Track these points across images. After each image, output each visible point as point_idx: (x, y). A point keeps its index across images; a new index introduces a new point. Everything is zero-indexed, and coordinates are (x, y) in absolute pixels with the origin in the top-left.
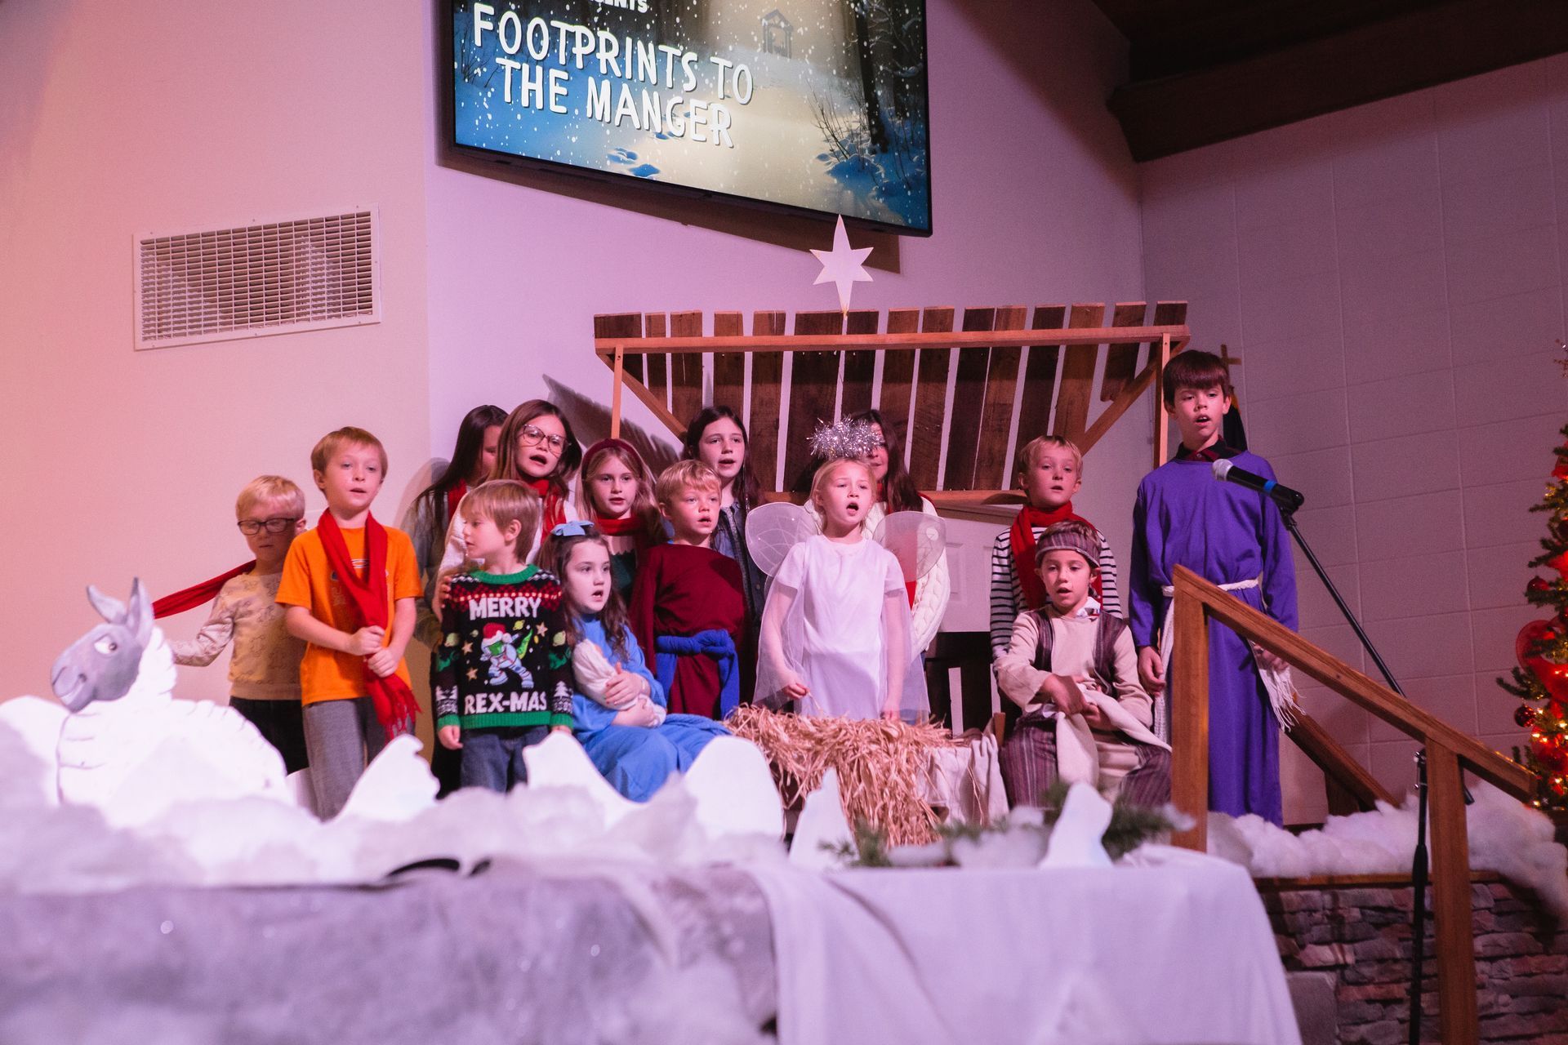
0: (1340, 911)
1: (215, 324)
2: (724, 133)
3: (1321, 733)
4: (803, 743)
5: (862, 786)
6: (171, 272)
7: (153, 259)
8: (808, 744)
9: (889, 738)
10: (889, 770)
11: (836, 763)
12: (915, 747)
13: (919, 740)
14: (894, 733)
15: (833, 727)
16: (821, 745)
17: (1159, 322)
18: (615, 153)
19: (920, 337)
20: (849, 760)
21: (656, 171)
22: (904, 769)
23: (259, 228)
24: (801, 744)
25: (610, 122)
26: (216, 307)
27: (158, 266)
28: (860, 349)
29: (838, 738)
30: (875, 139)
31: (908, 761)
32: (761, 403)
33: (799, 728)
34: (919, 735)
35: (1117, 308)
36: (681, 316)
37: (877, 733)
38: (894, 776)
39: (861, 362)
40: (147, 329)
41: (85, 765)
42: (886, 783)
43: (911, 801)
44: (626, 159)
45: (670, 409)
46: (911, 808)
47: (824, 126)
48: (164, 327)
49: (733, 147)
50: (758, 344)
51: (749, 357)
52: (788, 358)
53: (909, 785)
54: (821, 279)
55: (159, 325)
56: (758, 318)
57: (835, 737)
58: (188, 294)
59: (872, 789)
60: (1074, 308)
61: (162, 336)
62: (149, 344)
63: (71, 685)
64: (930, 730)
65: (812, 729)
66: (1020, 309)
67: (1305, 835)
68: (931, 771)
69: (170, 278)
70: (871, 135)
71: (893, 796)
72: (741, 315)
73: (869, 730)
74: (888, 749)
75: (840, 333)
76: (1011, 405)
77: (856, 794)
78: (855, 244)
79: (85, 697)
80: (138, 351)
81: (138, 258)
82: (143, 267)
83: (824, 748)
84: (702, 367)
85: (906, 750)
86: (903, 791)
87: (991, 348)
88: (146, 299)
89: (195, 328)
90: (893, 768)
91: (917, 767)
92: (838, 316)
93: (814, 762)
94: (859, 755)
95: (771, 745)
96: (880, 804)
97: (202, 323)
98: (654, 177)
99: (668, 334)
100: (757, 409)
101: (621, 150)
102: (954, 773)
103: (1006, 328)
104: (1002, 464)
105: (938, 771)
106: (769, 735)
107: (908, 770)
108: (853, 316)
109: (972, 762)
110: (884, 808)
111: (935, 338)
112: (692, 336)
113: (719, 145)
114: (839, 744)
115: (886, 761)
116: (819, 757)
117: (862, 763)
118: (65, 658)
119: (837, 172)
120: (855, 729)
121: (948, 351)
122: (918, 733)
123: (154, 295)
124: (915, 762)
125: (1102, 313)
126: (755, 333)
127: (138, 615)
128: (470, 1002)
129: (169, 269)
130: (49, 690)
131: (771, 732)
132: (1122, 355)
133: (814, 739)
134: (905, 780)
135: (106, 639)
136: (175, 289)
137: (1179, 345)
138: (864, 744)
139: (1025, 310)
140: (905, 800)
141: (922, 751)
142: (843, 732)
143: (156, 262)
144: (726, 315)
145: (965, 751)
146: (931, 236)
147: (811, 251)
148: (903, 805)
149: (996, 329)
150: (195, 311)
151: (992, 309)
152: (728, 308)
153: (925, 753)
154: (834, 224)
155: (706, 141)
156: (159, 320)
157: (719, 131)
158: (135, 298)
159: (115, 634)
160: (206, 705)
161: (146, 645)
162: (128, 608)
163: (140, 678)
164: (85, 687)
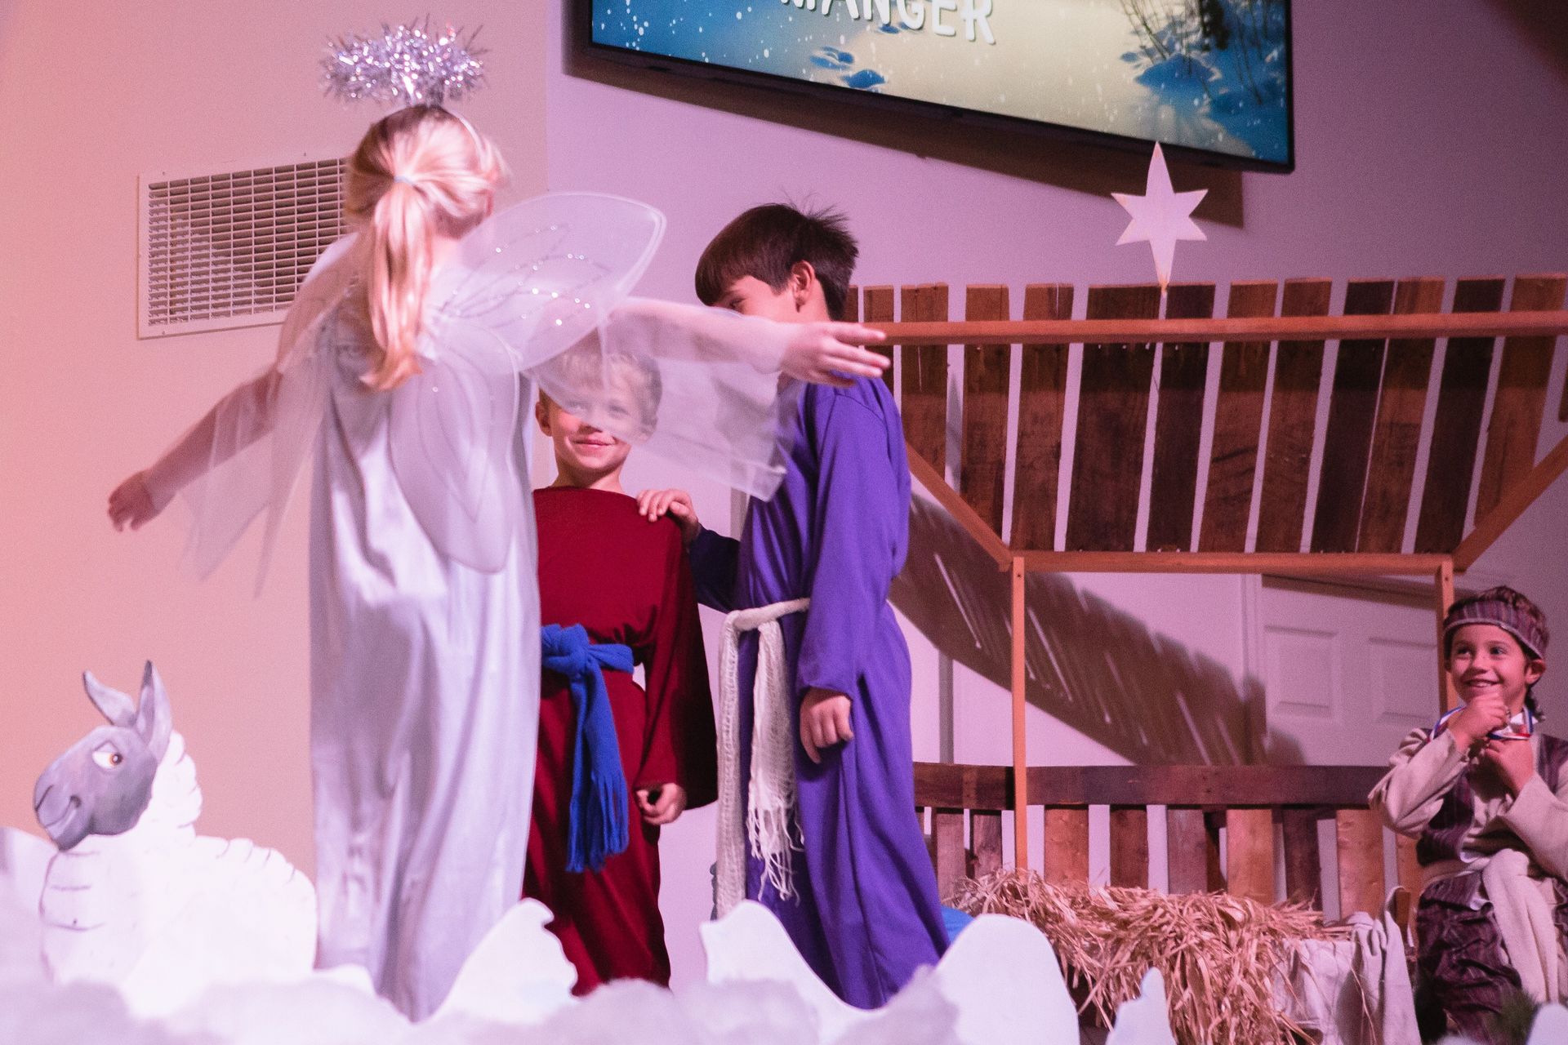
1: (249, 302)
2: (983, 25)
4: (1099, 926)
5: (1187, 994)
6: (189, 228)
7: (165, 210)
8: (1105, 928)
9: (1230, 922)
10: (1229, 970)
11: (1148, 958)
12: (1269, 938)
13: (1276, 927)
14: (1238, 916)
15: (1145, 903)
16: (1127, 930)
18: (820, 54)
19: (1278, 322)
20: (1169, 953)
21: (879, 80)
22: (1253, 970)
23: (312, 166)
24: (1094, 928)
25: (814, 10)
26: (250, 277)
27: (172, 219)
28: (1186, 340)
29: (1152, 920)
30: (1209, 29)
31: (1257, 958)
32: (1035, 420)
33: (1093, 904)
34: (1277, 920)
36: (917, 291)
37: (1211, 915)
38: (1237, 979)
39: (1186, 361)
40: (155, 308)
41: (79, 924)
42: (1225, 990)
43: (1263, 1018)
44: (837, 62)
46: (1265, 1029)
47: (1131, 10)
48: (179, 305)
49: (995, 43)
50: (1031, 332)
51: (1016, 352)
52: (1076, 353)
53: (1261, 994)
54: (1129, 236)
55: (172, 303)
56: (1032, 294)
57: (1146, 919)
58: (212, 259)
59: (1204, 998)
60: (1518, 281)
61: (176, 319)
62: (158, 329)
63: (60, 812)
64: (1292, 912)
65: (1112, 905)
66: (1433, 284)
68: (1294, 975)
69: (189, 237)
70: (1204, 25)
71: (1235, 1010)
72: (1006, 290)
73: (1199, 910)
74: (1227, 939)
75: (1154, 316)
76: (1418, 427)
77: (1178, 1006)
78: (1181, 184)
79: (78, 829)
80: (142, 339)
81: (145, 208)
82: (152, 221)
83: (1130, 935)
84: (947, 365)
85: (1255, 942)
86: (1251, 1004)
87: (1387, 341)
88: (155, 266)
89: (221, 307)
90: (1236, 968)
91: (1274, 966)
92: (1154, 291)
93: (1115, 954)
94: (1183, 946)
95: (1049, 926)
96: (1216, 1021)
97: (231, 300)
98: (879, 88)
99: (897, 318)
100: (1029, 430)
101: (826, 49)
102: (1329, 978)
103: (1411, 309)
104: (1403, 514)
105: (1305, 974)
106: (1046, 912)
107: (1259, 972)
108: (1174, 290)
109: (1358, 961)
110: (1223, 1027)
111: (1301, 325)
112: (933, 320)
113: (974, 40)
114: (1154, 929)
115: (1226, 956)
116: (1122, 947)
117: (1188, 958)
118: (51, 774)
119: (1150, 78)
120: (1177, 907)
121: (1320, 345)
122: (1274, 916)
123: (165, 261)
124: (1270, 961)
126: (1028, 315)
127: (150, 715)
129: (186, 224)
130: (32, 819)
131: (1050, 907)
133: (1115, 920)
134: (1255, 987)
135: (108, 747)
136: (194, 253)
138: (1191, 929)
139: (1442, 283)
140: (1254, 1016)
141: (1281, 944)
142: (1160, 911)
143: (169, 214)
144: (983, 289)
145: (1346, 947)
146: (1293, 174)
147: (1113, 195)
148: (1251, 1022)
149: (1395, 313)
150: (221, 284)
151: (1391, 284)
152: (988, 279)
153: (1285, 947)
154: (1149, 155)
155: (955, 35)
156: (171, 296)
157: (975, 20)
158: (140, 263)
159: (119, 740)
160: (242, 845)
161: (163, 755)
162: (139, 704)
163: (153, 804)
164: (78, 815)
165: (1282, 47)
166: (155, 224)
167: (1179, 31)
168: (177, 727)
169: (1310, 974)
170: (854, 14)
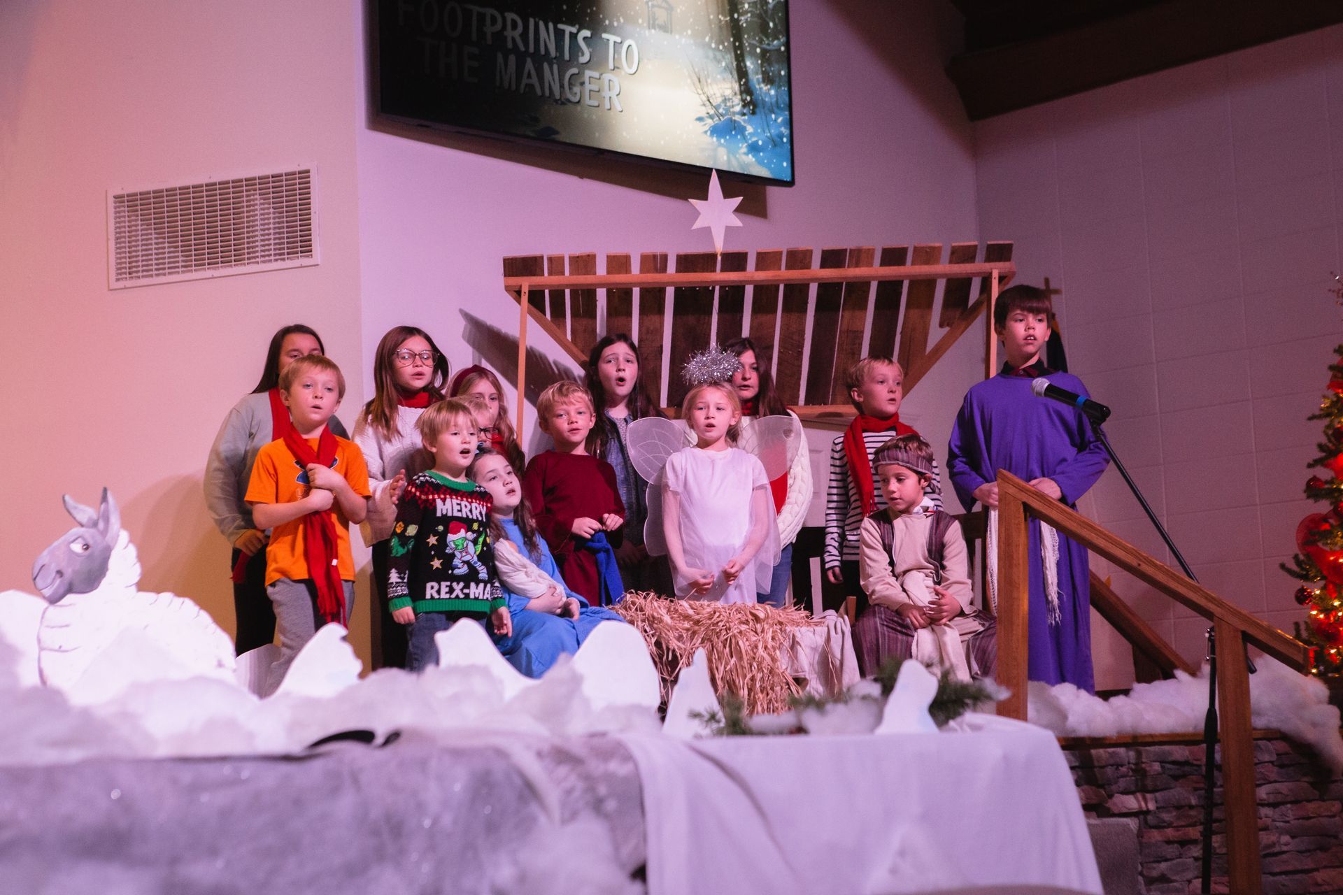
0: (1144, 765)
1: (178, 267)
2: (615, 99)
3: (1129, 612)
4: (683, 624)
5: (733, 661)
6: (139, 222)
7: (124, 212)
8: (687, 625)
9: (757, 619)
10: (756, 647)
11: (711, 641)
12: (779, 627)
13: (782, 620)
14: (762, 615)
15: (709, 610)
16: (698, 625)
17: (989, 259)
18: (520, 117)
19: (784, 273)
20: (722, 638)
22: (770, 646)
23: (215, 184)
24: (681, 625)
25: (516, 91)
26: (178, 252)
27: (128, 217)
28: (731, 284)
29: (714, 620)
30: (745, 103)
31: (773, 638)
32: (648, 332)
33: (680, 611)
34: (783, 616)
35: (953, 247)
36: (578, 257)
37: (747, 616)
38: (761, 651)
39: (733, 296)
40: (120, 271)
41: (62, 649)
42: (754, 658)
43: (776, 673)
44: (530, 122)
45: (569, 337)
46: (776, 679)
47: (700, 92)
48: (134, 269)
49: (622, 111)
50: (644, 280)
51: (636, 292)
52: (670, 292)
53: (774, 660)
54: (698, 224)
55: (129, 268)
56: (644, 258)
57: (710, 619)
58: (154, 241)
59: (742, 663)
60: (915, 249)
61: (132, 277)
62: (121, 284)
63: (49, 580)
64: (793, 612)
65: (691, 612)
66: (869, 249)
67: (1113, 700)
68: (793, 647)
69: (139, 227)
70: (742, 100)
71: (760, 669)
72: (630, 256)
73: (740, 613)
74: (756, 629)
75: (714, 270)
76: (863, 330)
77: (728, 668)
78: (727, 194)
79: (61, 591)
80: (111, 290)
81: (111, 210)
82: (116, 218)
83: (700, 629)
84: (596, 301)
85: (771, 630)
86: (769, 665)
87: (844, 283)
88: (118, 245)
89: (160, 271)
90: (760, 645)
91: (781, 643)
92: (713, 256)
93: (693, 640)
94: (731, 634)
95: (655, 625)
96: (749, 676)
97: (167, 266)
98: (555, 137)
99: (567, 273)
100: (644, 337)
101: (525, 114)
103: (857, 265)
106: (653, 617)
107: (773, 647)
108: (726, 256)
109: (828, 639)
110: (753, 679)
111: (796, 275)
112: (587, 274)
113: (610, 108)
114: (713, 625)
115: (754, 639)
116: (696, 636)
117: (733, 641)
118: (45, 557)
119: (712, 131)
120: (728, 612)
121: (807, 286)
123: (125, 242)
124: (780, 640)
125: (940, 253)
126: (642, 271)
127: (107, 520)
128: (380, 855)
129: (137, 220)
130: (31, 585)
131: (655, 614)
132: (958, 287)
134: (770, 655)
135: (80, 540)
136: (143, 237)
137: (1007, 279)
138: (735, 625)
139: (874, 250)
140: (770, 672)
141: (785, 630)
142: (717, 614)
143: (127, 214)
144: (616, 256)
145: (822, 630)
146: (794, 187)
147: (690, 200)
148: (769, 676)
149: (848, 267)
150: (160, 256)
151: (846, 250)
152: (618, 250)
153: (787, 631)
154: (710, 176)
155: (598, 106)
156: (129, 263)
157: (610, 98)
158: (109, 245)
159: (87, 536)
160: (167, 596)
161: (114, 545)
162: (99, 514)
163: (109, 574)
164: (61, 582)
165: (787, 113)
166: (118, 220)
167: (728, 104)
168: (124, 526)
169: (800, 646)
170: (539, 92)
